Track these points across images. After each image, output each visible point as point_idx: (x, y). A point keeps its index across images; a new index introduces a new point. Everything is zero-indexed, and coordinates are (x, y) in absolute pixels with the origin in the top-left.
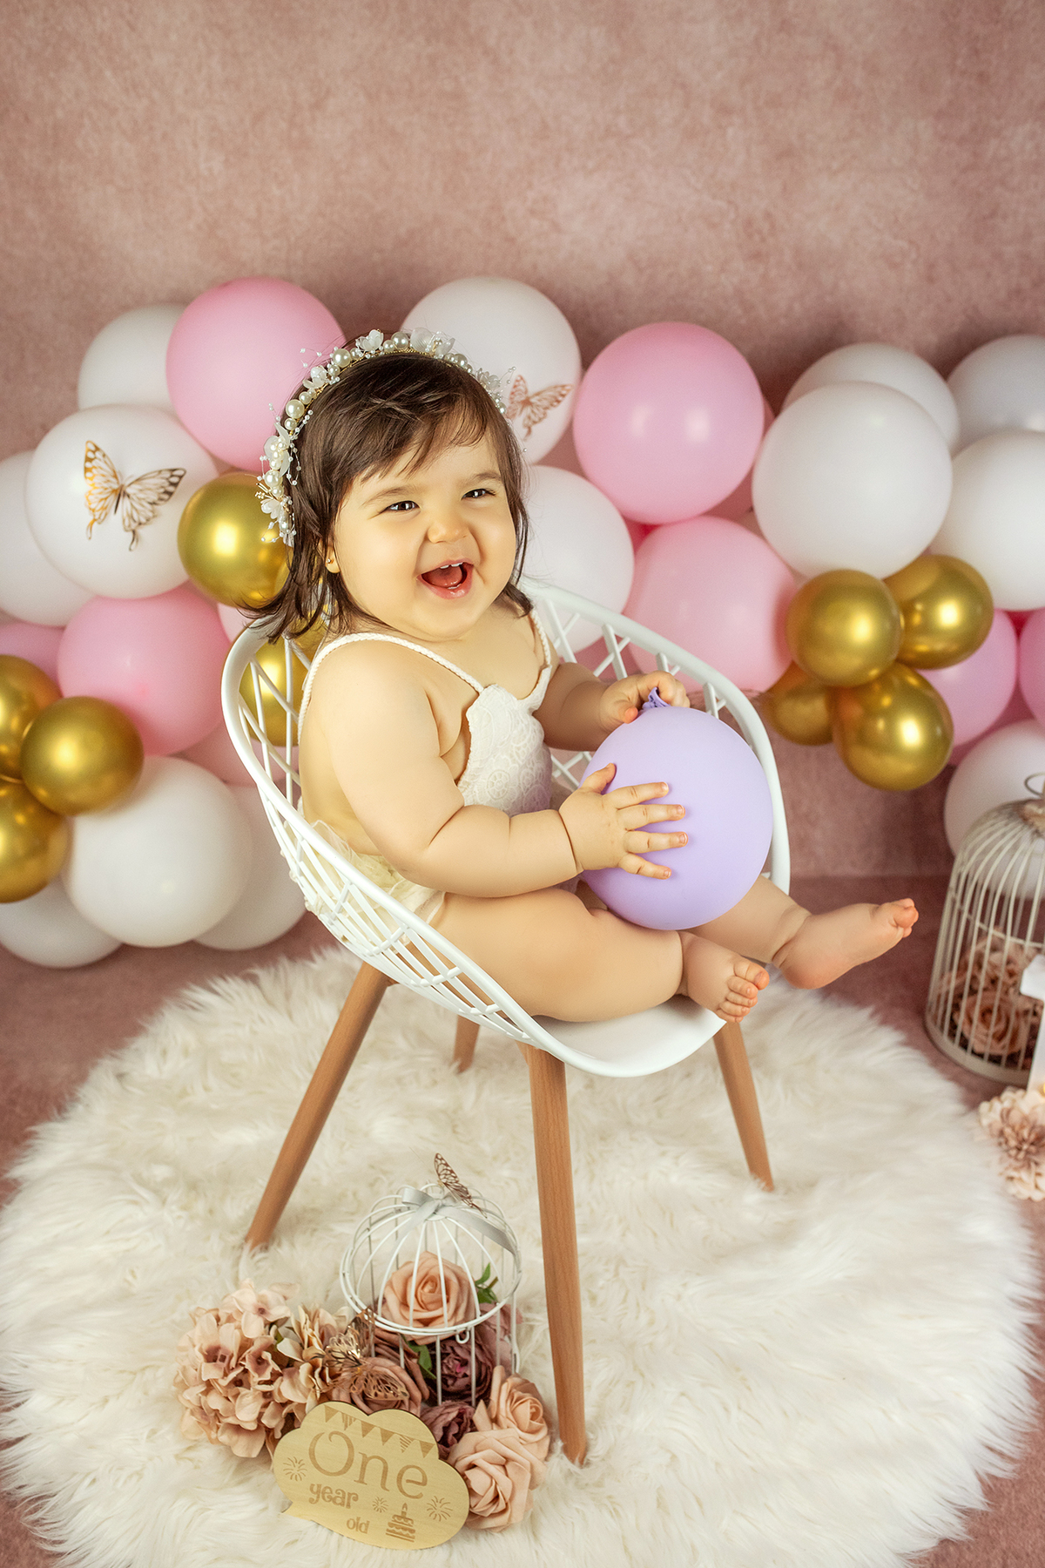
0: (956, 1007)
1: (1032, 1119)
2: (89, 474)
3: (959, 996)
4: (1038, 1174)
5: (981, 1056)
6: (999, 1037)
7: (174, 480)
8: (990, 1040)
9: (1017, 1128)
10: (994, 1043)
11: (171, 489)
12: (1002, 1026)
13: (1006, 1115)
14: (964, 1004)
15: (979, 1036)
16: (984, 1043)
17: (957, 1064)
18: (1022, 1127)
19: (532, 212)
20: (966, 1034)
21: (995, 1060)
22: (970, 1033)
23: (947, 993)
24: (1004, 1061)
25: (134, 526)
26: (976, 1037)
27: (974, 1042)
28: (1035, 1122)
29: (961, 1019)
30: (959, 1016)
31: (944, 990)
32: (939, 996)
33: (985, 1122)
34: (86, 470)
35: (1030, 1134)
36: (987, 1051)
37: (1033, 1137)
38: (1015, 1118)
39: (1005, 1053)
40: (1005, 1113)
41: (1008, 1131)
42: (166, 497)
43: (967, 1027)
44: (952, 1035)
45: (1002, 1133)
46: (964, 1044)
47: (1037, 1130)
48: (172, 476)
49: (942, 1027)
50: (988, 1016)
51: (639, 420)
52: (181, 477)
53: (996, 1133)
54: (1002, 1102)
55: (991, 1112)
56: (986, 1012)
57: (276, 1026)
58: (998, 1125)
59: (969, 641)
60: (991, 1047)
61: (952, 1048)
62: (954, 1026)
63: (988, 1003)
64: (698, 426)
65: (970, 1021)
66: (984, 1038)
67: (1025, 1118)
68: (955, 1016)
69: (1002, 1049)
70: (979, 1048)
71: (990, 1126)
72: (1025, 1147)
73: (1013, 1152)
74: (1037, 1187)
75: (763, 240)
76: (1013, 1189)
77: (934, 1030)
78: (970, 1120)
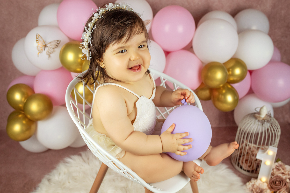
0: (239, 159)
1: (259, 187)
2: (37, 42)
3: (240, 156)
5: (245, 170)
6: (250, 166)
7: (58, 43)
8: (247, 167)
11: (58, 45)
12: (250, 164)
13: (253, 186)
14: (241, 158)
15: (245, 166)
16: (246, 168)
17: (239, 172)
18: (257, 189)
21: (248, 171)
22: (242, 165)
23: (237, 155)
24: (251, 171)
25: (49, 54)
27: (243, 167)
29: (240, 162)
30: (240, 161)
31: (236, 155)
34: (37, 41)
35: (259, 190)
36: (247, 169)
38: (255, 186)
40: (253, 185)
41: (254, 190)
42: (56, 47)
44: (238, 165)
45: (252, 190)
46: (241, 167)
47: (260, 190)
48: (58, 42)
49: (236, 164)
50: (247, 162)
51: (167, 28)
52: (60, 42)
53: (251, 190)
54: (252, 182)
55: (249, 185)
56: (247, 160)
57: (86, 167)
58: (251, 188)
59: (242, 78)
61: (238, 168)
62: (239, 163)
63: (247, 158)
64: (180, 29)
65: (243, 162)
67: (257, 187)
68: (239, 161)
69: (250, 169)
70: (245, 169)
71: (249, 188)
77: (234, 164)
78: (244, 187)
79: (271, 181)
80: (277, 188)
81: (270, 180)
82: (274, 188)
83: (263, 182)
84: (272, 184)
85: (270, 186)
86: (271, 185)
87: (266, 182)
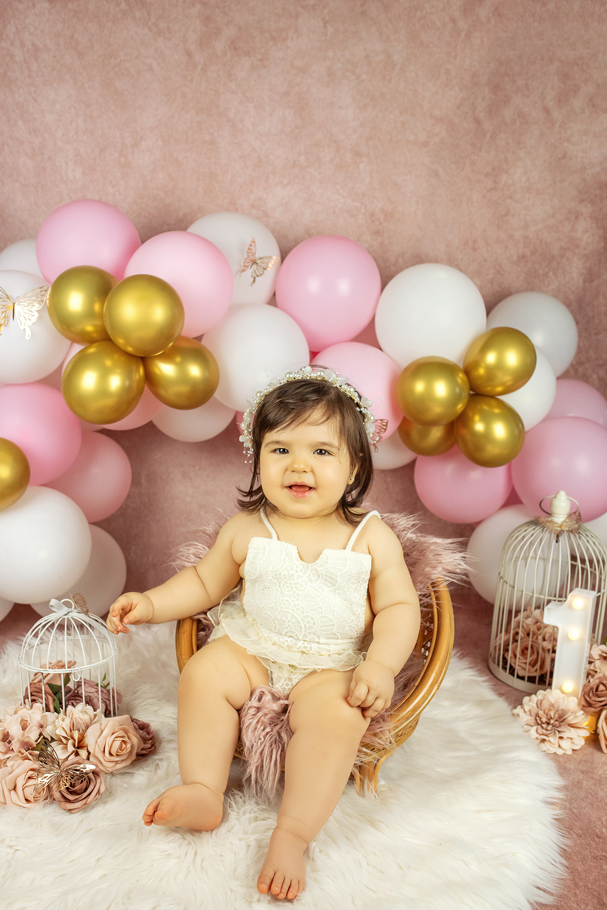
0: (506, 650)
1: (556, 707)
3: (507, 645)
4: (561, 738)
5: (522, 678)
6: (533, 664)
7: (43, 293)
8: (528, 667)
9: (547, 711)
10: (531, 668)
11: (42, 299)
12: (535, 656)
13: (539, 704)
14: (510, 648)
15: (521, 665)
16: (524, 669)
17: (508, 687)
18: (550, 710)
19: (253, 206)
20: (513, 665)
21: (531, 680)
22: (515, 664)
23: (500, 645)
24: (537, 679)
26: (519, 666)
27: (518, 670)
28: (558, 708)
29: (509, 656)
30: (508, 654)
31: (498, 644)
32: (495, 647)
33: (527, 708)
36: (527, 675)
37: (557, 716)
38: (546, 705)
39: (537, 674)
40: (539, 702)
41: (541, 713)
43: (513, 660)
44: (504, 668)
45: (537, 715)
46: (512, 671)
47: (559, 711)
48: (41, 291)
49: (498, 665)
50: (526, 652)
52: (46, 290)
53: (534, 714)
54: (537, 697)
55: (530, 703)
56: (524, 651)
58: (535, 710)
60: (529, 672)
61: (504, 676)
62: (505, 660)
63: (524, 644)
65: (515, 656)
66: (524, 665)
67: (552, 705)
68: (506, 655)
69: (535, 672)
70: (521, 673)
71: (530, 711)
72: (552, 722)
73: (544, 726)
74: (559, 746)
75: (380, 224)
76: (545, 746)
77: (493, 666)
78: (519, 710)
79: (587, 689)
80: (601, 702)
81: (585, 686)
82: (593, 703)
83: (568, 695)
84: (589, 696)
85: (584, 703)
86: (588, 698)
87: (574, 694)
